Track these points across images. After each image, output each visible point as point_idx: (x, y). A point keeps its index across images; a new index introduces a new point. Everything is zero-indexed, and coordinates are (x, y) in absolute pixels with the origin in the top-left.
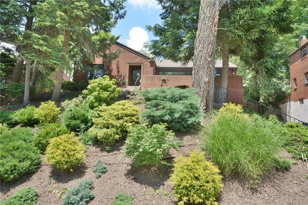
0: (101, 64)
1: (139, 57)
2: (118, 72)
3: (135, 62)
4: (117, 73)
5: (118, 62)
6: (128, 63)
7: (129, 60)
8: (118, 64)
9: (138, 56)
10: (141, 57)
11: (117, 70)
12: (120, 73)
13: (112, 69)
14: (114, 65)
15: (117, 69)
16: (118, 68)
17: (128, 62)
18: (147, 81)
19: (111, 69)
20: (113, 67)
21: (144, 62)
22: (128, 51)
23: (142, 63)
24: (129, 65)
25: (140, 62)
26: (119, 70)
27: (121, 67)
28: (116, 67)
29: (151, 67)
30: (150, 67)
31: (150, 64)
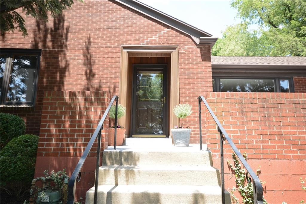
0: (26, 47)
1: (162, 28)
2: (90, 75)
3: (150, 45)
4: (86, 81)
5: (90, 43)
6: (125, 48)
7: (129, 37)
8: (88, 49)
9: (158, 26)
10: (168, 27)
11: (85, 69)
12: (95, 82)
13: (67, 65)
14: (77, 54)
15: (85, 64)
16: (89, 62)
17: (125, 45)
18: (243, 124)
19: (62, 64)
20: (73, 58)
21: (179, 45)
22: (123, 9)
23: (173, 46)
24: (128, 52)
25: (166, 45)
26: (91, 71)
27: (99, 61)
28: (81, 60)
29: (203, 60)
30: (200, 59)
31: (199, 50)
